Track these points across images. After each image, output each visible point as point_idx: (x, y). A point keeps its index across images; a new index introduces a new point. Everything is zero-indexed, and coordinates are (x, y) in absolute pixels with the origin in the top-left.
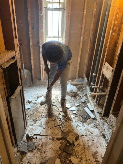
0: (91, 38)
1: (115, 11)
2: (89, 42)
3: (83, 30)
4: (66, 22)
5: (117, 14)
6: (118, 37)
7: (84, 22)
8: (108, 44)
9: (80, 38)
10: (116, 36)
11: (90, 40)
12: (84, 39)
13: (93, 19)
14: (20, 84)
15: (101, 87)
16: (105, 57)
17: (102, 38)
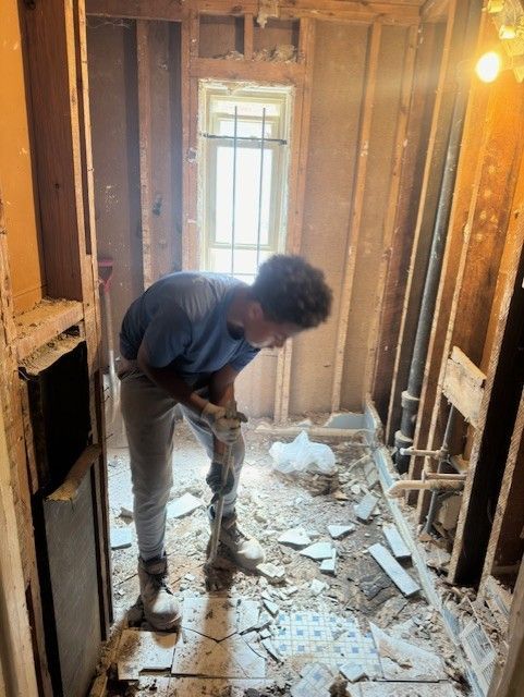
0: (388, 252)
1: (482, 153)
2: (383, 265)
3: (357, 220)
4: (290, 188)
5: (488, 162)
6: (498, 250)
7: (360, 188)
8: (460, 274)
9: (347, 250)
10: (489, 245)
11: (388, 259)
12: (359, 253)
13: (397, 180)
14: (95, 441)
15: (437, 451)
16: (451, 326)
17: (433, 252)
